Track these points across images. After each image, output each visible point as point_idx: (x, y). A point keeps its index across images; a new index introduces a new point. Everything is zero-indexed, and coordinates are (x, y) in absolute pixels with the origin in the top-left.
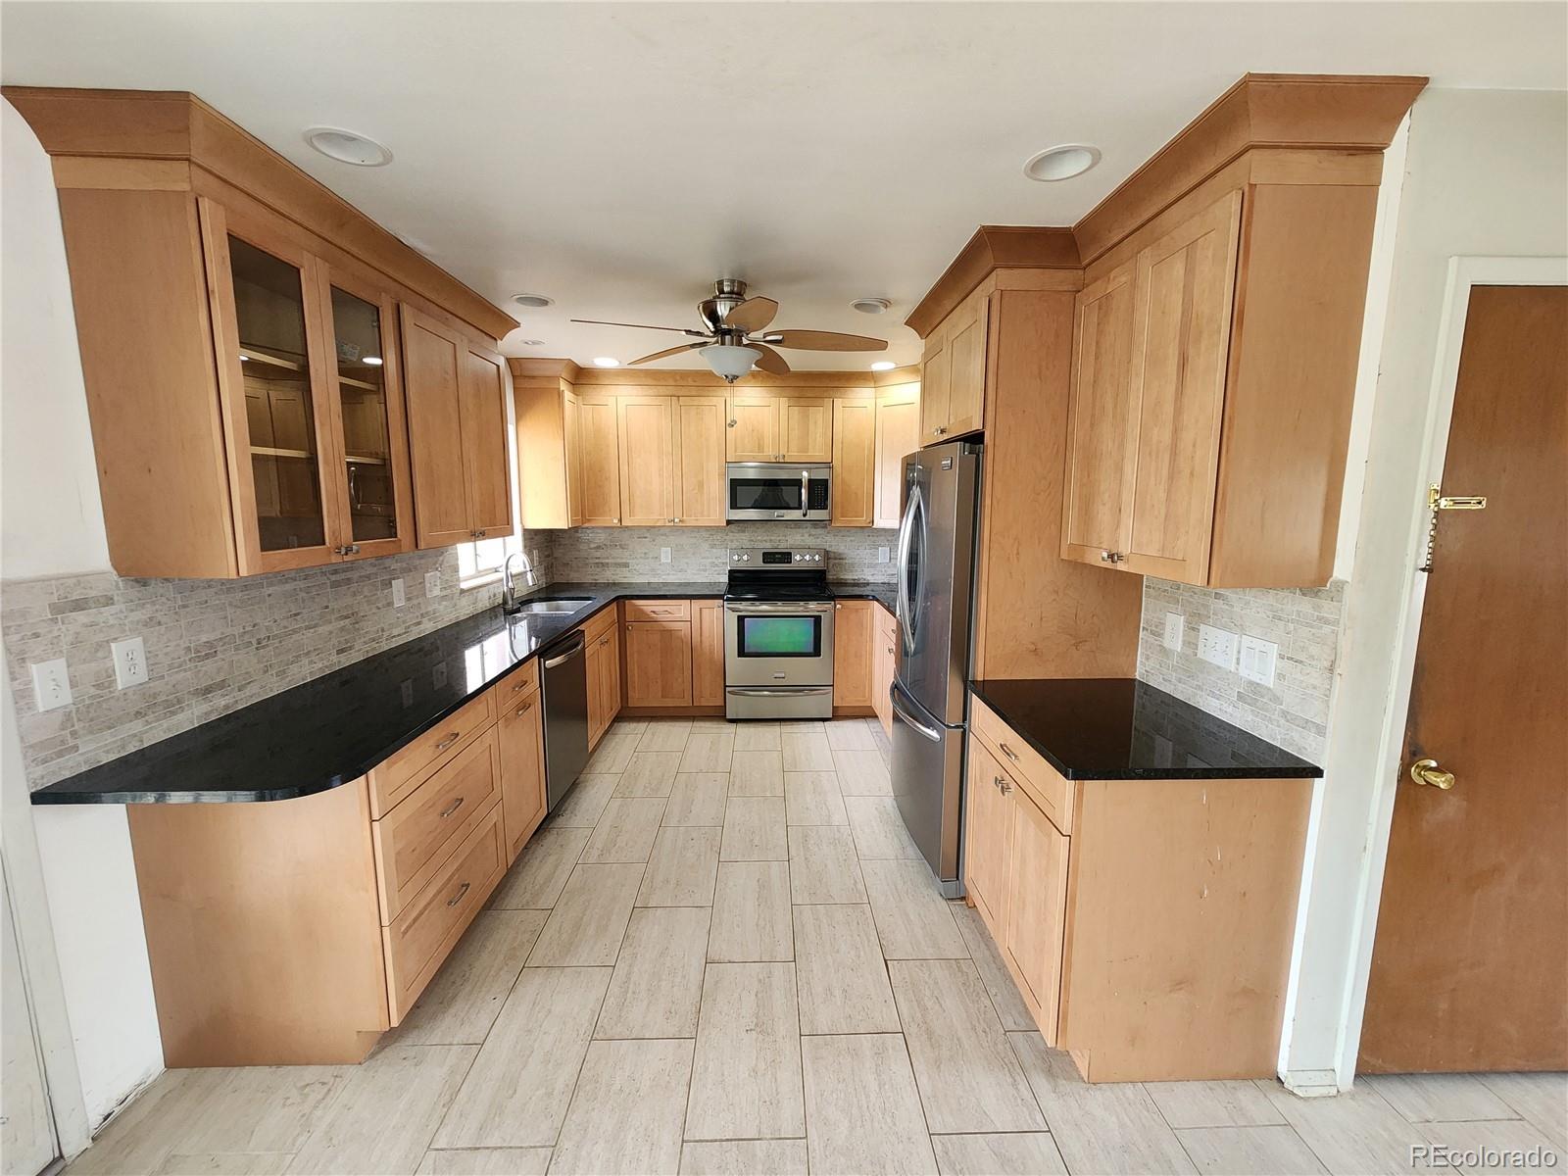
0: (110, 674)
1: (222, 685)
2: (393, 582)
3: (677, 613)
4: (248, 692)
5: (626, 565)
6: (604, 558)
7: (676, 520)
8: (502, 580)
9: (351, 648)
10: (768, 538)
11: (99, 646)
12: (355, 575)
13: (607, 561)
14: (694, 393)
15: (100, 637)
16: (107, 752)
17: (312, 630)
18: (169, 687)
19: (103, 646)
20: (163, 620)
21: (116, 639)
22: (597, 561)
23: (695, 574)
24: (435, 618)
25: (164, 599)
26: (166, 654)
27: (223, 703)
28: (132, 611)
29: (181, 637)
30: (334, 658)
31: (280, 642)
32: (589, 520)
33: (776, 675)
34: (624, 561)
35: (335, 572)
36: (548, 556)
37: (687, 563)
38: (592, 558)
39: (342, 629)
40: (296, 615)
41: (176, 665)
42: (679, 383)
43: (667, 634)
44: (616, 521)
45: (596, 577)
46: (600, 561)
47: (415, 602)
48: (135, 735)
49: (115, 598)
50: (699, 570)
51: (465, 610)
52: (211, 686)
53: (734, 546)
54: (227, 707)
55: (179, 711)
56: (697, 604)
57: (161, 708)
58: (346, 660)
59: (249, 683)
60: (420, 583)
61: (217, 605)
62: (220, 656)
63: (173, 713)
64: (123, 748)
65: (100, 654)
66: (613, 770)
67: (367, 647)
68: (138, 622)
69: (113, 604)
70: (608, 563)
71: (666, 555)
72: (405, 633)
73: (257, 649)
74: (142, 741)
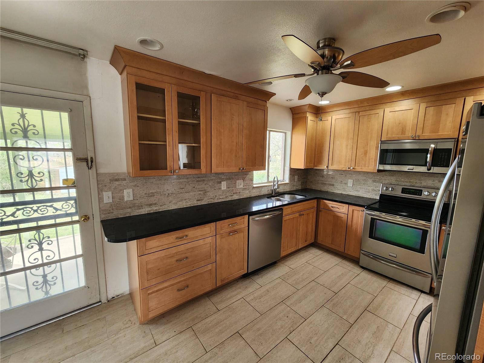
0: (123, 197)
1: (155, 204)
2: (222, 182)
3: (342, 209)
4: (163, 207)
5: (333, 185)
6: (325, 181)
7: (351, 168)
8: (272, 185)
9: (202, 200)
10: (409, 180)
11: (121, 190)
12: (206, 179)
13: (325, 182)
14: (368, 109)
15: (121, 188)
16: (121, 215)
17: (188, 193)
18: (139, 202)
19: (122, 190)
20: (139, 185)
21: (125, 189)
22: (322, 182)
23: (363, 193)
24: (240, 195)
25: (140, 181)
26: (139, 194)
27: (155, 209)
28: (131, 183)
29: (144, 190)
30: (195, 202)
31: (176, 195)
32: (316, 166)
33: (390, 254)
34: (332, 183)
35: (199, 178)
36: (304, 178)
37: (360, 188)
38: (320, 181)
39: (200, 194)
40: (182, 188)
41: (142, 197)
42: (360, 106)
43: (336, 218)
44: (325, 167)
45: (321, 188)
46: (323, 182)
47: (231, 189)
48: (128, 212)
49: (126, 179)
50: (366, 192)
51: (254, 193)
52: (152, 204)
53: (386, 183)
54: (156, 210)
55: (142, 209)
56: (352, 208)
57: (136, 207)
58: (199, 203)
59: (164, 205)
60: (235, 183)
61: (156, 183)
62: (155, 197)
63: (140, 209)
64: (125, 215)
65: (121, 192)
66: (292, 266)
67: (209, 200)
68: (132, 186)
69: (126, 180)
70: (326, 183)
71: (350, 183)
72: (225, 198)
73: (168, 196)
74: (130, 214)
